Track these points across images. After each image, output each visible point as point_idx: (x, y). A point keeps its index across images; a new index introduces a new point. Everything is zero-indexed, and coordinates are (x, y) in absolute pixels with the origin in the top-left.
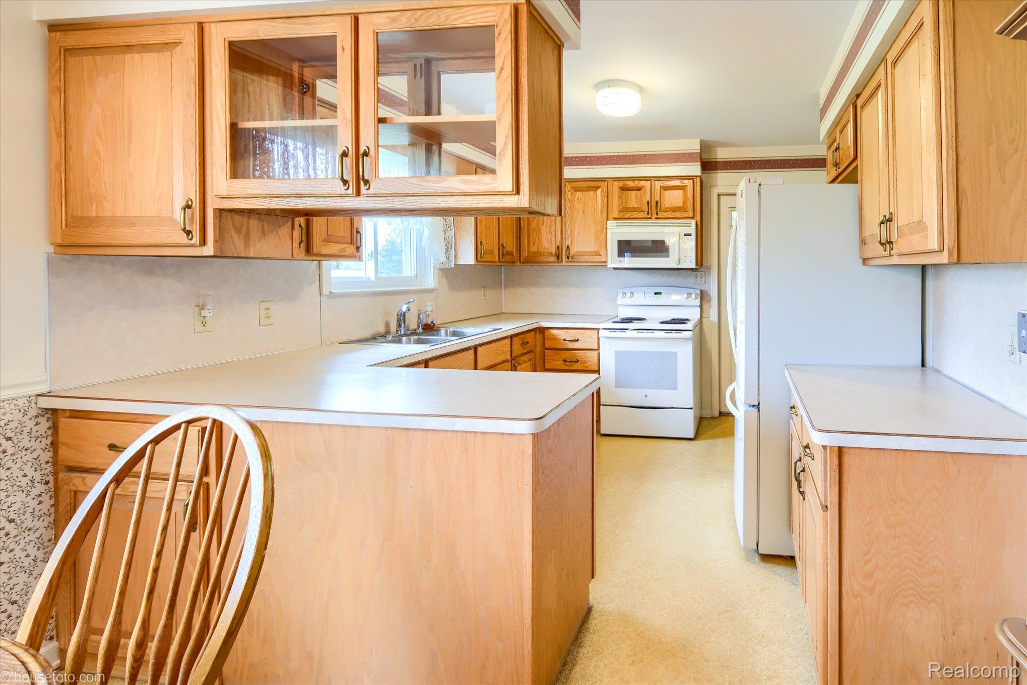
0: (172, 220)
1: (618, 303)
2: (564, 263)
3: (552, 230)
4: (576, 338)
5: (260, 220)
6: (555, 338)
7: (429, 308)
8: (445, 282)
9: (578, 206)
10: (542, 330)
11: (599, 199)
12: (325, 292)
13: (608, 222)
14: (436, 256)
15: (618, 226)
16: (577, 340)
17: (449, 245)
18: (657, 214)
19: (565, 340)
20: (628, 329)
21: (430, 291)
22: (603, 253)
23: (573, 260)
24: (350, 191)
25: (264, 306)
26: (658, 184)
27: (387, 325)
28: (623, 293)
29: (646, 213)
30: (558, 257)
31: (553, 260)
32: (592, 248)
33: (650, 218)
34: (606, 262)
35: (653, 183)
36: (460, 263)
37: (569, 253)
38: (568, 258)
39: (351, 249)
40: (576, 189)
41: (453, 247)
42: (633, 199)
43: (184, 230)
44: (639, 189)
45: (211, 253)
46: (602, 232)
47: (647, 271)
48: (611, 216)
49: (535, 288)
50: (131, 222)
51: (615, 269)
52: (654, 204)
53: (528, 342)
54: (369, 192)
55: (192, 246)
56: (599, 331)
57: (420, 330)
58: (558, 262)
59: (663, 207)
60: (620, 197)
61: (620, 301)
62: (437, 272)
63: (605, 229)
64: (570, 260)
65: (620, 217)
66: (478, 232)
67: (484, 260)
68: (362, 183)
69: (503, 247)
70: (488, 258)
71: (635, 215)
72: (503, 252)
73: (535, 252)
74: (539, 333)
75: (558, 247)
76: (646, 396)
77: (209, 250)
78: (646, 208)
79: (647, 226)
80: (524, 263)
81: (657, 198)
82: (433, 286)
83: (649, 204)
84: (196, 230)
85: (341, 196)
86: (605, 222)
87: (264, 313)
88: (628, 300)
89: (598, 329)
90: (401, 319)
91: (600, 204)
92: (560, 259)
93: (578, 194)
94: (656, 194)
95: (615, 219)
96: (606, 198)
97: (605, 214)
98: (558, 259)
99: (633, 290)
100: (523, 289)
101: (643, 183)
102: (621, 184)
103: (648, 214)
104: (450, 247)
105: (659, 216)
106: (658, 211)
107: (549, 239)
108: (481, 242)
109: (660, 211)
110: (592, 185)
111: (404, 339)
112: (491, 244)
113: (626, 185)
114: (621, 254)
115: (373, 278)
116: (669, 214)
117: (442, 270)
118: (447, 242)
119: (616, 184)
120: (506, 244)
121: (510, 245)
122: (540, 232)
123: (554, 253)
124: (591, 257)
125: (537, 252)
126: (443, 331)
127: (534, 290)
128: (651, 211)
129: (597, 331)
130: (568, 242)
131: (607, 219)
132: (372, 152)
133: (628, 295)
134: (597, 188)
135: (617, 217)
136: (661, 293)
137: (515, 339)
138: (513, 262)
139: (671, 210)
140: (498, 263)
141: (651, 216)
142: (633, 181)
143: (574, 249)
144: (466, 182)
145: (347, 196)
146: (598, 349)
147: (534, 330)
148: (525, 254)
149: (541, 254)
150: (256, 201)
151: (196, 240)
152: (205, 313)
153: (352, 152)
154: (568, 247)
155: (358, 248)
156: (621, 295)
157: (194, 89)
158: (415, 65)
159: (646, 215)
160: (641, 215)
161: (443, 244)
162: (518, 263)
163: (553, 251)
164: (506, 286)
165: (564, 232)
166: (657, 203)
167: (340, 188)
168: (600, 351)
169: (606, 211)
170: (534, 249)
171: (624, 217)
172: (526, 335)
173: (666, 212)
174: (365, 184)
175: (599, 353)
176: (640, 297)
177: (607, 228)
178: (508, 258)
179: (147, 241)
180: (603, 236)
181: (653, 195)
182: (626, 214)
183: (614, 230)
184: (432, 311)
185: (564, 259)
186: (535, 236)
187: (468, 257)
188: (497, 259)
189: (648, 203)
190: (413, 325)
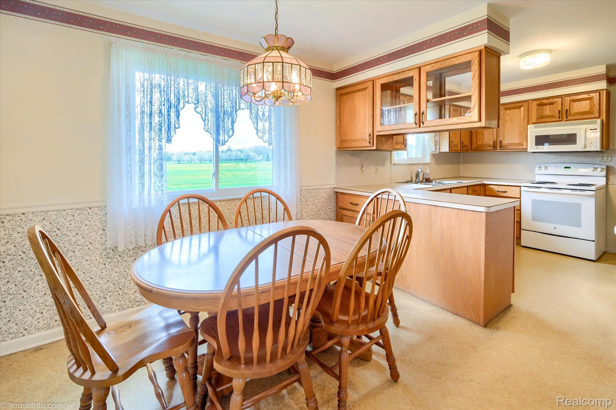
0: (365, 140)
1: (536, 172)
2: (498, 150)
3: (491, 133)
4: (506, 191)
5: (385, 138)
6: (492, 190)
7: (428, 172)
8: (434, 160)
9: (507, 118)
10: (484, 185)
11: (522, 113)
12: (393, 163)
13: (528, 125)
14: (431, 148)
15: (535, 127)
16: (506, 192)
17: (436, 143)
18: (567, 117)
19: (498, 191)
20: (542, 187)
21: (428, 164)
22: (525, 143)
23: (504, 148)
24: (417, 126)
25: (376, 167)
26: (568, 99)
27: (412, 178)
28: (539, 167)
29: (558, 118)
30: (495, 147)
31: (491, 149)
32: (517, 141)
33: (561, 121)
34: (527, 149)
35: (564, 99)
36: (441, 151)
37: (501, 144)
38: (501, 147)
39: (403, 146)
40: (506, 109)
41: (438, 144)
42: (547, 110)
43: (369, 142)
44: (552, 104)
45: (375, 148)
46: (524, 132)
47: (559, 154)
48: (530, 122)
49: (480, 164)
50: (355, 141)
51: (533, 152)
52: (564, 112)
53: (476, 191)
54: (424, 126)
55: (371, 146)
56: (520, 188)
57: (424, 181)
58: (494, 150)
59: (572, 113)
60: (538, 110)
61: (537, 171)
62: (431, 155)
63: (526, 130)
64: (502, 148)
65: (537, 122)
66: (451, 136)
67: (453, 149)
68: (421, 123)
69: (463, 143)
70: (455, 148)
71: (549, 119)
72: (462, 145)
73: (480, 145)
74: (483, 187)
75: (495, 142)
76: (555, 228)
77: (374, 148)
78: (558, 114)
79: (560, 126)
80: (473, 151)
81: (567, 108)
82: (429, 162)
83: (561, 112)
84: (371, 142)
85: (414, 128)
86: (526, 126)
87: (376, 169)
88: (543, 171)
89: (520, 187)
90: (417, 176)
91: (523, 116)
92: (496, 148)
93: (508, 111)
94: (566, 105)
95: (534, 123)
96: (527, 112)
97: (527, 121)
98: (494, 148)
99: (547, 165)
100: (472, 165)
101: (555, 100)
102: (538, 102)
103: (559, 118)
104: (437, 144)
105: (569, 119)
106: (568, 116)
107: (489, 138)
108: (452, 141)
109: (570, 115)
110: (517, 105)
111: (419, 183)
112: (457, 141)
113: (542, 102)
114: (537, 144)
115: (406, 158)
116: (577, 117)
117: (433, 155)
118: (436, 142)
119: (535, 103)
120: (464, 141)
121: (467, 142)
122: (483, 134)
123: (492, 145)
124: (516, 146)
125: (482, 145)
126: (434, 182)
127: (479, 165)
128: (562, 116)
129: (519, 188)
130: (501, 138)
131: (528, 124)
132: (425, 113)
133: (543, 168)
134: (521, 107)
135: (535, 122)
136: (570, 168)
137: (469, 188)
138: (468, 151)
139: (579, 114)
140: (460, 151)
141: (562, 119)
142: (547, 99)
143: (506, 142)
144: (459, 119)
145: (416, 128)
146: (520, 198)
147: (480, 185)
148: (474, 146)
149: (484, 146)
150: (388, 132)
151: (371, 145)
152: (363, 168)
153: (418, 114)
154: (501, 141)
155: (405, 146)
156: (538, 168)
157: (371, 100)
158: (436, 77)
159: (558, 119)
160: (554, 119)
161: (434, 143)
162: (470, 151)
163: (491, 144)
164: (463, 163)
165: (498, 134)
166: (567, 111)
167: (414, 126)
168: (522, 199)
169: (527, 119)
170: (479, 143)
171: (541, 121)
172: (476, 187)
173: (574, 116)
174: (423, 124)
175: (521, 200)
176: (552, 170)
177: (527, 129)
178: (465, 149)
179: (359, 146)
180: (525, 134)
181: (563, 106)
182: (541, 119)
183: (532, 130)
184: (429, 172)
185: (498, 148)
186: (480, 136)
187: (445, 148)
188: (459, 149)
189: (559, 111)
190: (421, 179)
